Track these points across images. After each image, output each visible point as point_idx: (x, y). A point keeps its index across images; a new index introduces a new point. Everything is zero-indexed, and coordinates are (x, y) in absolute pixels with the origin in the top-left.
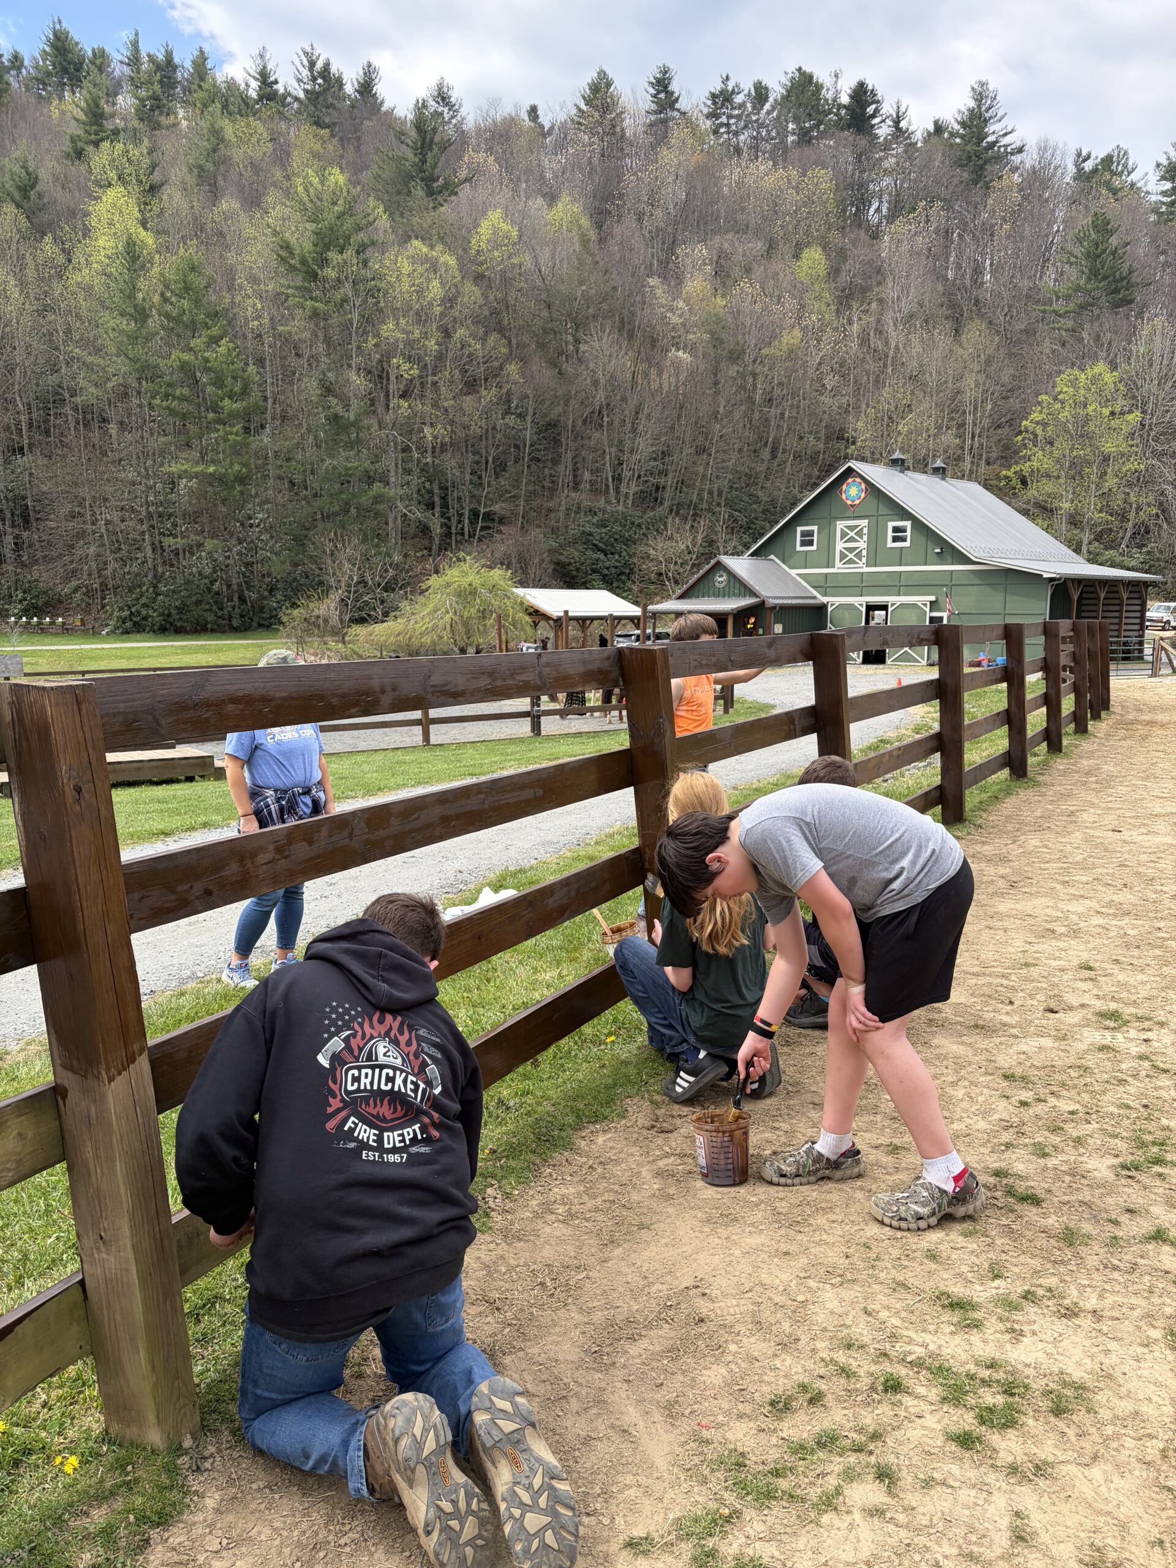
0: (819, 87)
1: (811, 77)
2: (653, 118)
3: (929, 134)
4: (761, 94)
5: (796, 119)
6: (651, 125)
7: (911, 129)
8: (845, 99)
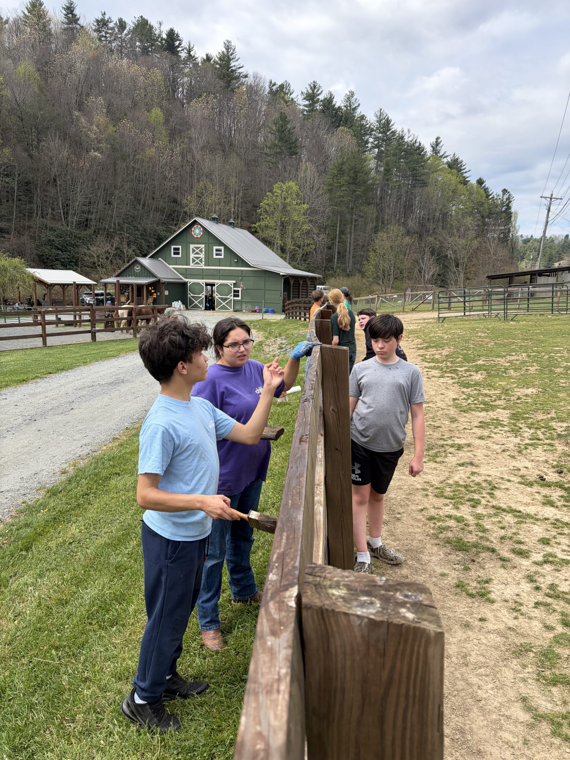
0: (151, 27)
1: (147, 21)
2: (66, 26)
3: (204, 60)
4: (122, 25)
5: (140, 41)
6: (65, 30)
7: (196, 56)
8: (164, 36)
